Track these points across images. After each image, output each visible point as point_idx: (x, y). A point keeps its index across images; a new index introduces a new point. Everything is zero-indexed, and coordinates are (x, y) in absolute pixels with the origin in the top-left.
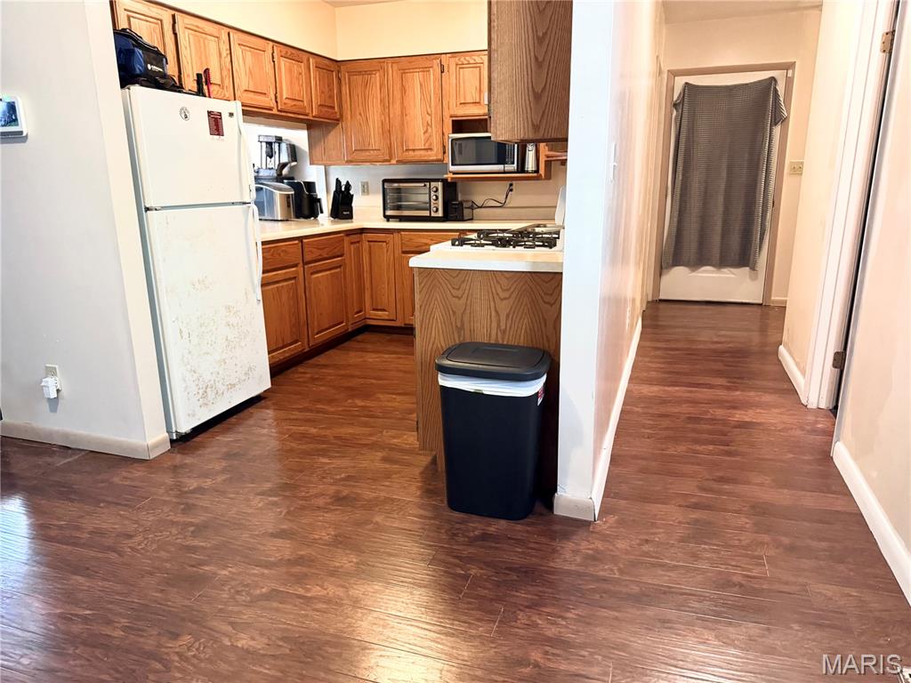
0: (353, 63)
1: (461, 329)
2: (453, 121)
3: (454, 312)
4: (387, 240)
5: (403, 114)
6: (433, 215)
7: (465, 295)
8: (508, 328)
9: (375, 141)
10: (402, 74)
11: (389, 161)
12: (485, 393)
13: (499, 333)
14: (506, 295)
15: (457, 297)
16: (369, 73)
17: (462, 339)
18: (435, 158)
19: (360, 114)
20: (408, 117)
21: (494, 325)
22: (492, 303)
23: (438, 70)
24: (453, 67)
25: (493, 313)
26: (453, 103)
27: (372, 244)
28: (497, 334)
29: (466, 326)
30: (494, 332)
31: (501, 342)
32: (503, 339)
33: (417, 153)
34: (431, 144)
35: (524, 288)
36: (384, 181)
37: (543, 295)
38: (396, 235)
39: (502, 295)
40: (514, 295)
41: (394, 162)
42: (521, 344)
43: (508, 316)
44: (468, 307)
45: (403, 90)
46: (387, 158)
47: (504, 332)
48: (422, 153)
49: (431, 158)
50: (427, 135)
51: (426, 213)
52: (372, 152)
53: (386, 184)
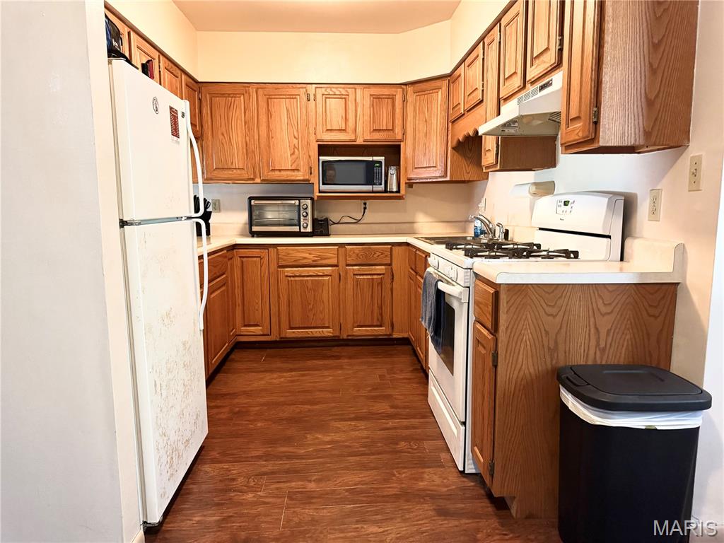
0: (216, 86)
1: (553, 350)
2: (319, 145)
3: (547, 333)
4: (262, 255)
5: (269, 137)
6: (302, 230)
7: (561, 313)
8: (608, 346)
9: (238, 161)
10: (268, 99)
11: (253, 179)
12: (659, 428)
13: (598, 353)
14: (609, 309)
15: (552, 315)
16: (234, 95)
17: (554, 362)
18: (302, 178)
19: (223, 135)
20: (273, 140)
21: (593, 342)
22: (592, 320)
23: (305, 99)
24: (319, 97)
25: (593, 330)
26: (319, 128)
27: (244, 260)
28: (595, 353)
29: (561, 347)
30: (592, 352)
31: (599, 363)
32: (601, 358)
33: (283, 173)
34: (298, 165)
35: (627, 301)
36: (251, 199)
37: (647, 308)
38: (271, 250)
39: (604, 310)
40: (617, 309)
41: (258, 180)
42: (621, 363)
43: (609, 332)
44: (564, 325)
45: (269, 114)
46: (252, 177)
47: (603, 350)
48: (289, 173)
49: (298, 178)
50: (294, 157)
51: (296, 229)
52: (235, 171)
53: (252, 201)
